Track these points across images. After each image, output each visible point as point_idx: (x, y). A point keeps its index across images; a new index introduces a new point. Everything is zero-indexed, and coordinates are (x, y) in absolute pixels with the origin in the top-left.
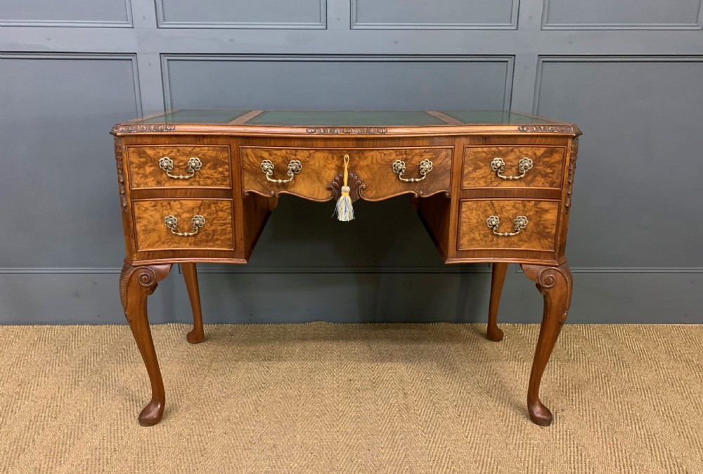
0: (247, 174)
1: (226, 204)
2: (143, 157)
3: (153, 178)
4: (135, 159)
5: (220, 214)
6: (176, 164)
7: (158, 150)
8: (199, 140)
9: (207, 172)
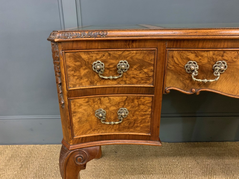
0: (170, 74)
1: (147, 99)
2: (78, 61)
3: (87, 79)
4: (70, 62)
5: (142, 107)
6: (107, 67)
7: (92, 55)
8: (129, 45)
9: (134, 72)
